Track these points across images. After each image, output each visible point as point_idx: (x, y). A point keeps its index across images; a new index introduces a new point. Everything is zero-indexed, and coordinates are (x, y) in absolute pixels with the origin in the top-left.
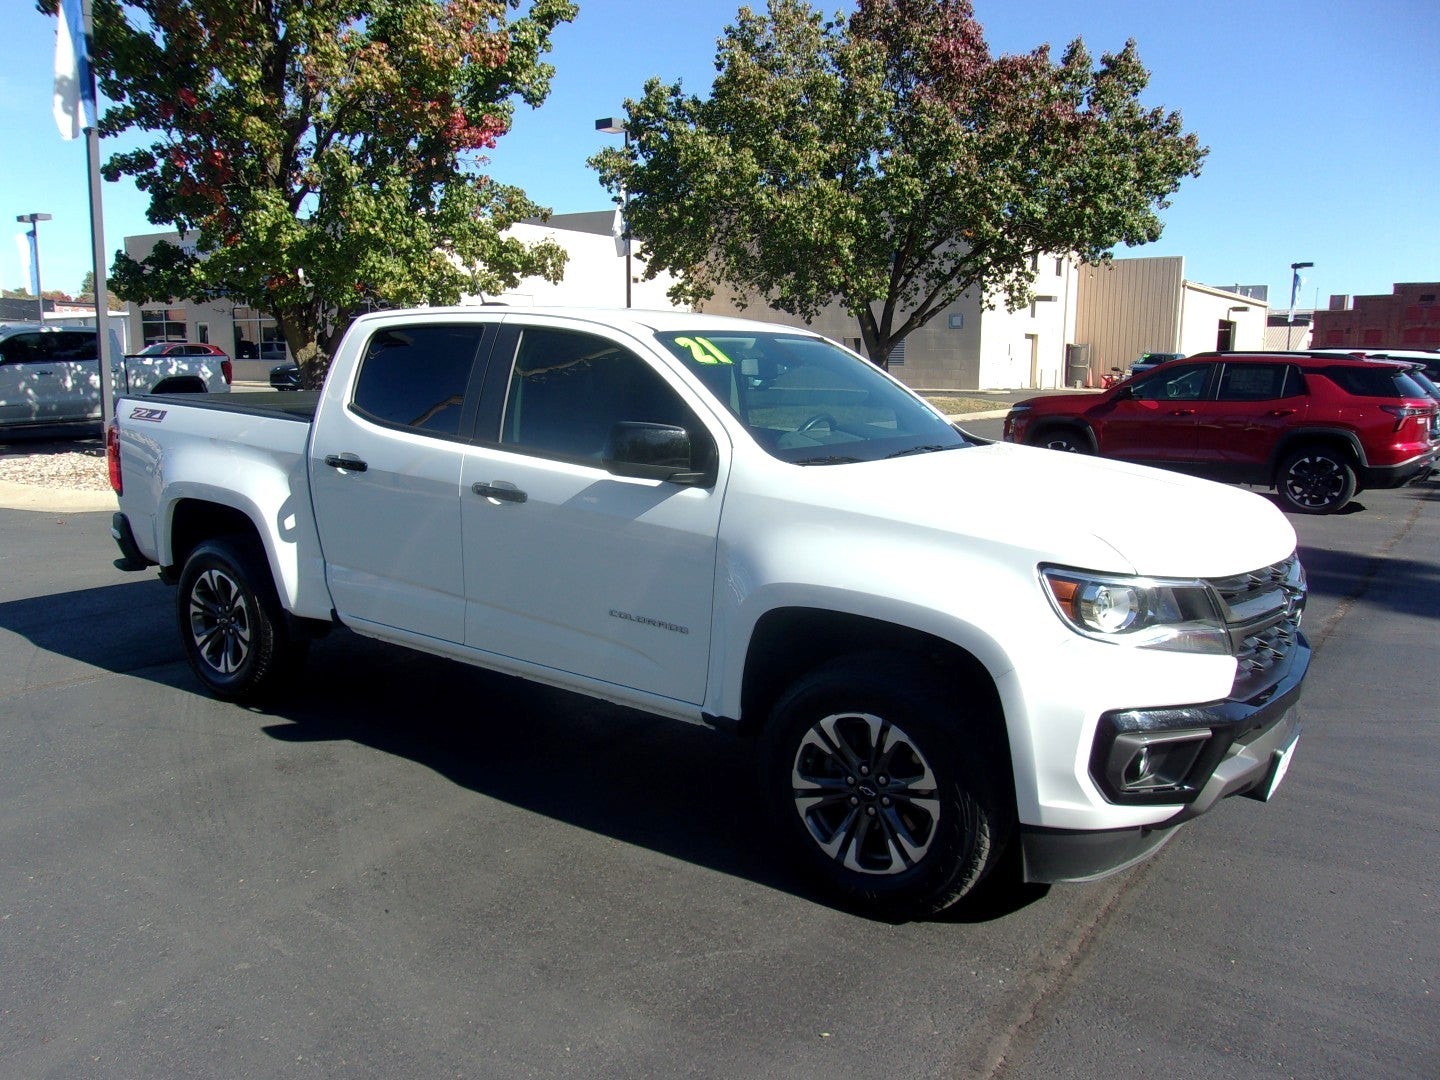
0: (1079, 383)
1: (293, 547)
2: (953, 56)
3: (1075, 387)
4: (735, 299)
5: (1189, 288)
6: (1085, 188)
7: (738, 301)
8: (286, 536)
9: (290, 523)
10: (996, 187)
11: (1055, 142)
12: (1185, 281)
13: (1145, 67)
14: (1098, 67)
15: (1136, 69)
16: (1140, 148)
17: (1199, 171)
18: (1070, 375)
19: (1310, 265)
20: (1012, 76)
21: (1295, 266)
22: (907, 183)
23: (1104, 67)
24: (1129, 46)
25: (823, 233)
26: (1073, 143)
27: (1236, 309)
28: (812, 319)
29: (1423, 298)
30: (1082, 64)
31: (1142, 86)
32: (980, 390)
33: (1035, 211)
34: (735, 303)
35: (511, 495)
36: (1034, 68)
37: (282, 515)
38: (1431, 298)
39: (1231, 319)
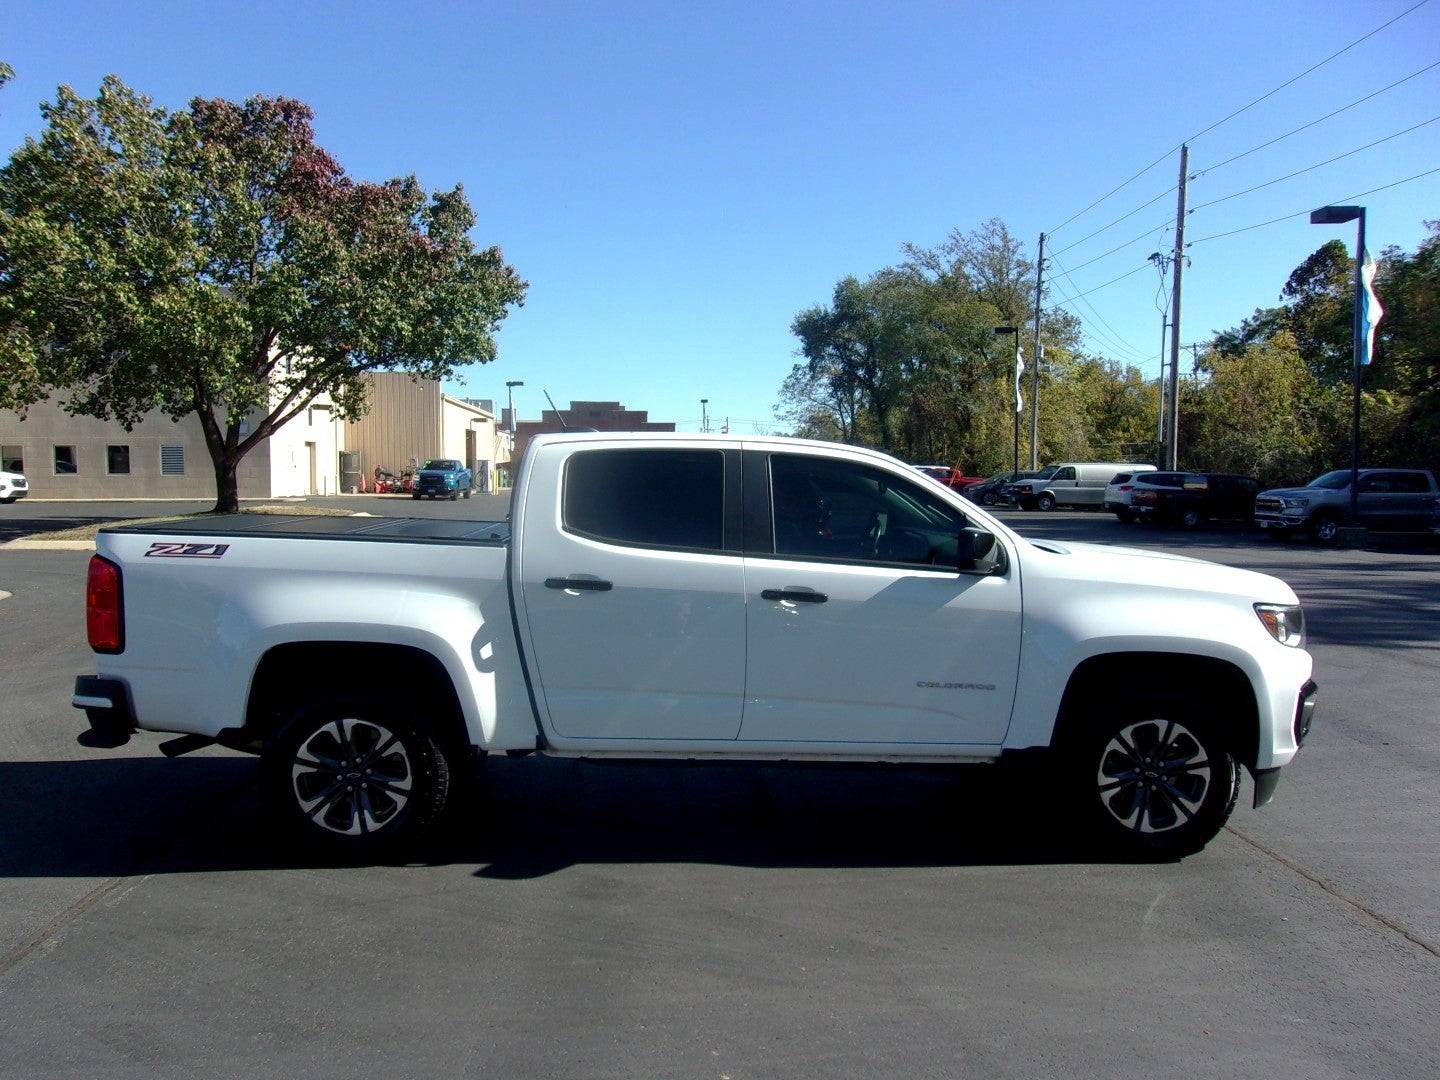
0: (355, 489)
1: (491, 676)
2: (318, 176)
3: (352, 492)
4: (63, 403)
5: (447, 401)
6: (443, 309)
7: (68, 404)
8: (482, 666)
9: (487, 652)
10: (378, 304)
11: (420, 267)
12: (443, 395)
13: (473, 209)
14: (431, 203)
15: (466, 210)
16: (482, 279)
17: (523, 301)
18: (346, 482)
19: (521, 384)
20: (375, 203)
21: (510, 384)
22: (294, 293)
23: (436, 203)
24: (459, 189)
25: (207, 338)
26: (435, 271)
27: (476, 420)
28: (133, 425)
29: (592, 414)
30: (420, 199)
31: (471, 225)
32: (272, 498)
33: (403, 329)
34: (63, 407)
35: (806, 597)
36: (392, 198)
37: (477, 645)
38: (598, 414)
39: (473, 429)
